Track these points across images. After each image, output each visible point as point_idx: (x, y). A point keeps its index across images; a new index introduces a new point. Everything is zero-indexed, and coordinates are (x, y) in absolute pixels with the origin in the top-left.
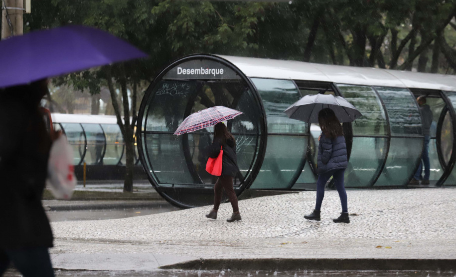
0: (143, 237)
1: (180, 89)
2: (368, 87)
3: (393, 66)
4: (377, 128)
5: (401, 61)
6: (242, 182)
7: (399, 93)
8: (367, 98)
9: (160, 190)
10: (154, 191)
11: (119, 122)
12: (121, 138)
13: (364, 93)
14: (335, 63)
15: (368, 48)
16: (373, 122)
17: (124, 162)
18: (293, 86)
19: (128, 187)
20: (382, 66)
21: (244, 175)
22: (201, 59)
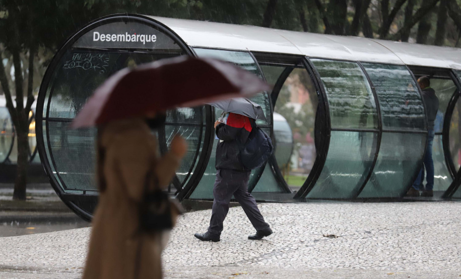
0: (43, 262)
1: (95, 61)
2: (352, 64)
3: (384, 35)
4: (363, 118)
5: (394, 29)
6: (179, 190)
7: (395, 71)
8: (351, 78)
9: (66, 199)
10: (58, 199)
11: (9, 105)
12: (9, 126)
13: (346, 71)
14: (306, 30)
15: (350, 9)
16: (359, 111)
17: (14, 159)
18: (251, 60)
19: (20, 194)
20: (368, 35)
21: (181, 180)
22: (126, 20)
